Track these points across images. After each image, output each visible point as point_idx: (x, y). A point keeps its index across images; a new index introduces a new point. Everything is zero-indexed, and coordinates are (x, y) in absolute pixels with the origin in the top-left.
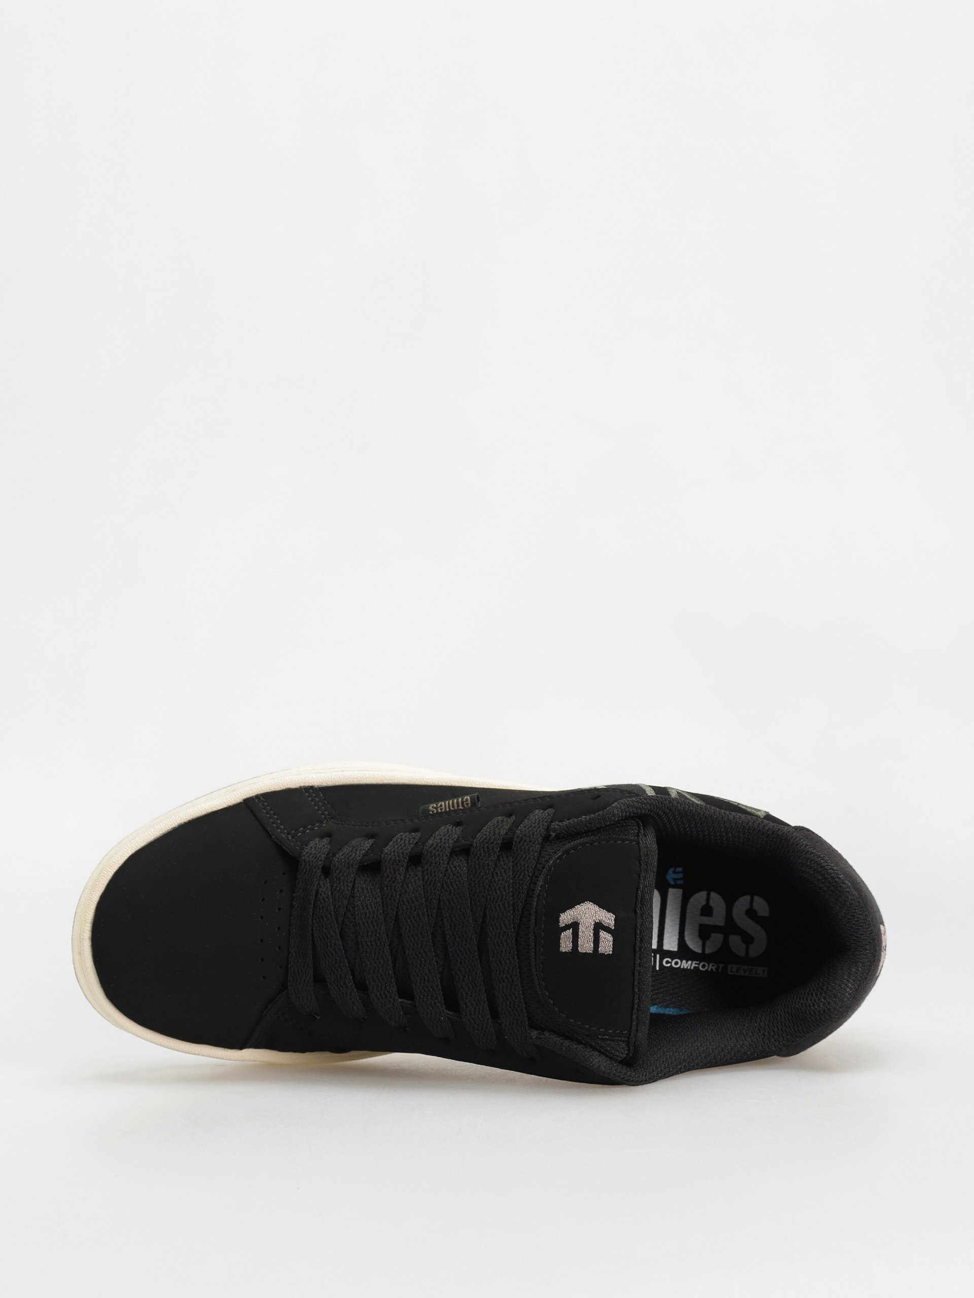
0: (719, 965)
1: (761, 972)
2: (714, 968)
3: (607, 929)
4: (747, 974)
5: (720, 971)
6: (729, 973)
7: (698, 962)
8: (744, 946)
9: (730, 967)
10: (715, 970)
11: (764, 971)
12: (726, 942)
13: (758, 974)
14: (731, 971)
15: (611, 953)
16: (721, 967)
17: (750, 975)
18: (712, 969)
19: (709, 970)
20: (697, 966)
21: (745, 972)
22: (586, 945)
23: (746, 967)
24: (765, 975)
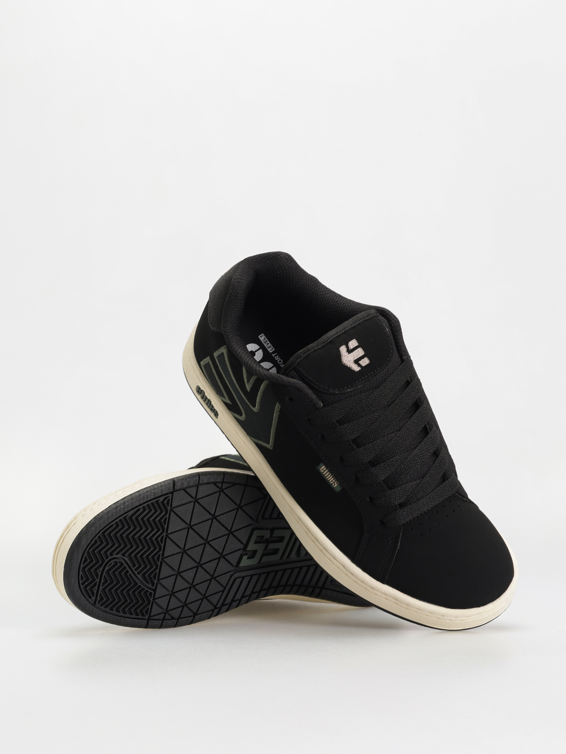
0: (274, 356)
1: (262, 338)
2: (277, 357)
3: (347, 347)
4: (268, 342)
5: (276, 354)
6: (274, 350)
7: (280, 365)
8: (256, 353)
9: (271, 352)
10: (278, 356)
11: (261, 337)
12: (262, 361)
13: (264, 338)
14: (272, 349)
15: (355, 339)
16: (274, 355)
17: (268, 341)
18: (278, 357)
19: (280, 358)
20: (282, 364)
21: (268, 344)
22: (360, 352)
23: (265, 345)
24: (262, 334)
